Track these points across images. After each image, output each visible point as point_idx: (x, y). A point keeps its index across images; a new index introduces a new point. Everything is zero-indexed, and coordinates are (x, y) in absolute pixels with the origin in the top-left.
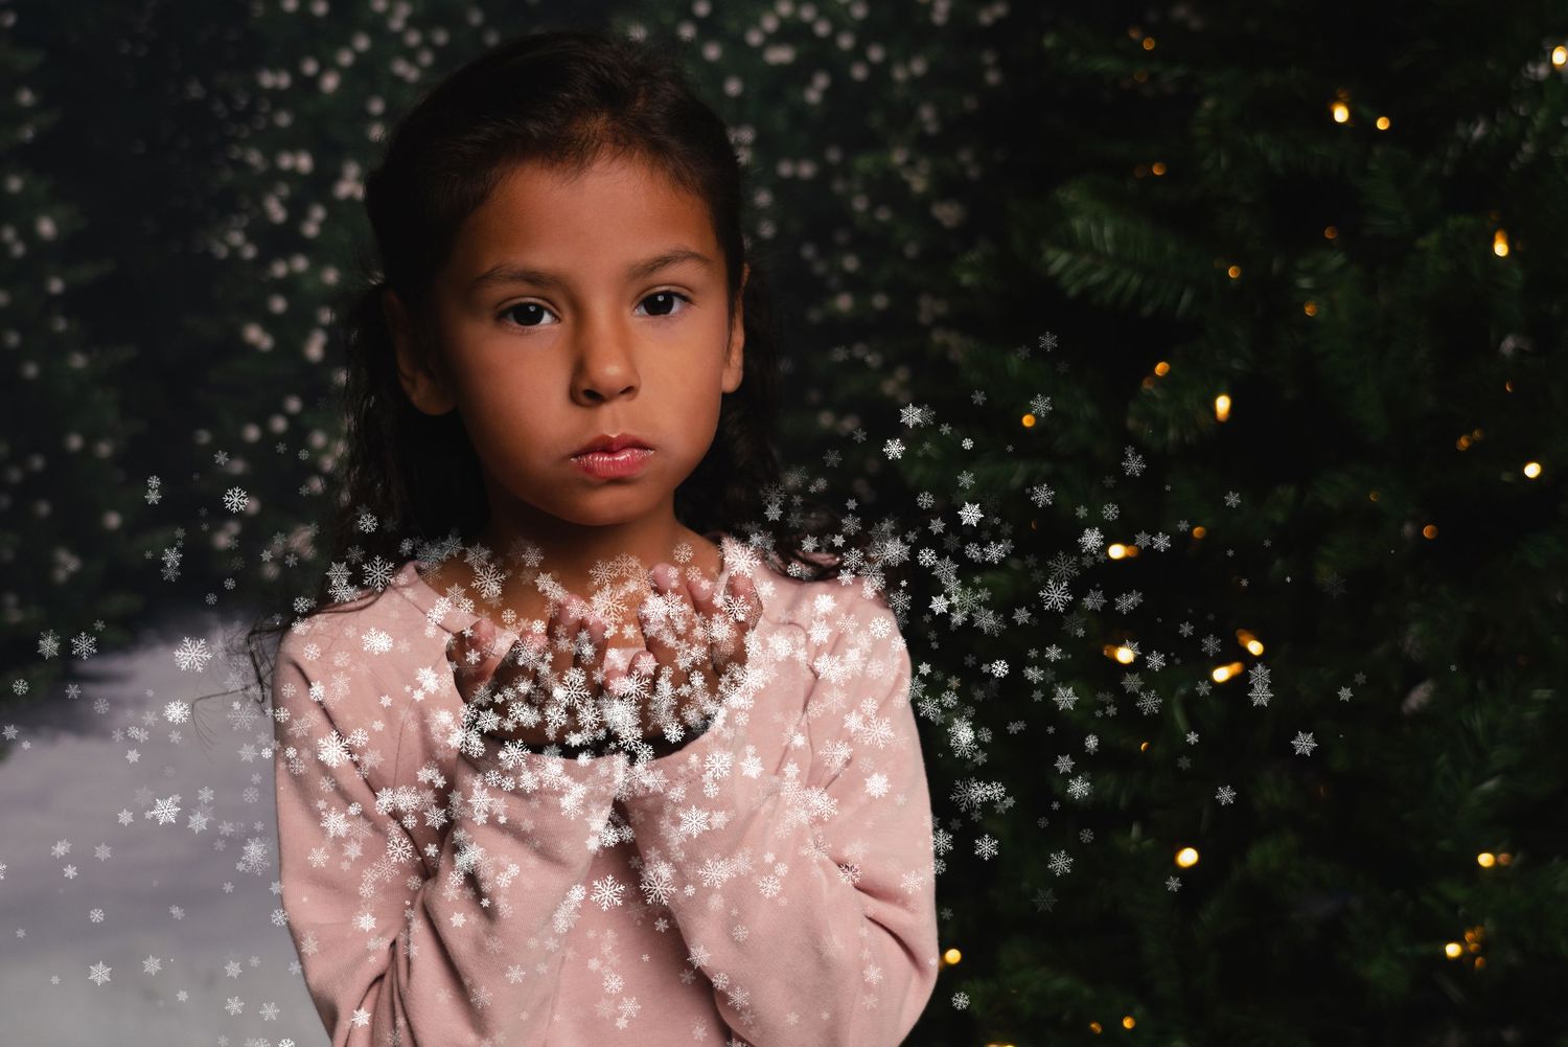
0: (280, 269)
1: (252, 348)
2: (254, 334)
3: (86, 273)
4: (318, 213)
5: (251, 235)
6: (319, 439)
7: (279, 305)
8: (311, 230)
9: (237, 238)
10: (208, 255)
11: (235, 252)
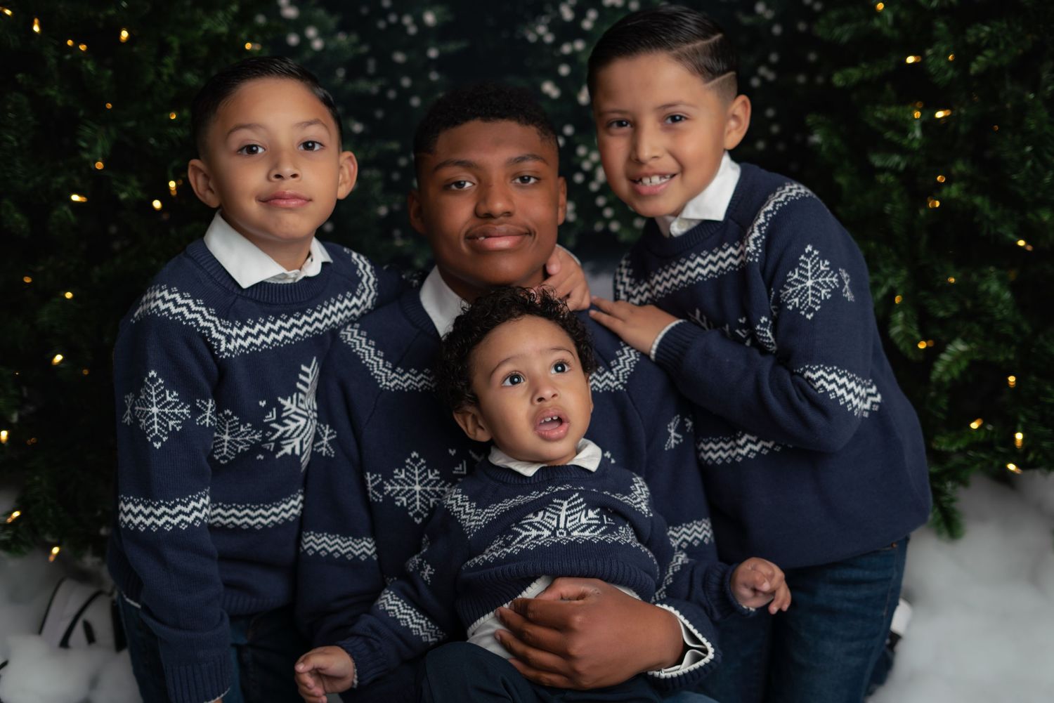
0: (566, 49)
1: (546, 96)
2: (549, 88)
3: (452, 47)
4: (592, 14)
5: (551, 28)
6: (582, 151)
7: (564, 70)
8: (587, 25)
9: (542, 30)
10: (525, 40)
11: (540, 38)
